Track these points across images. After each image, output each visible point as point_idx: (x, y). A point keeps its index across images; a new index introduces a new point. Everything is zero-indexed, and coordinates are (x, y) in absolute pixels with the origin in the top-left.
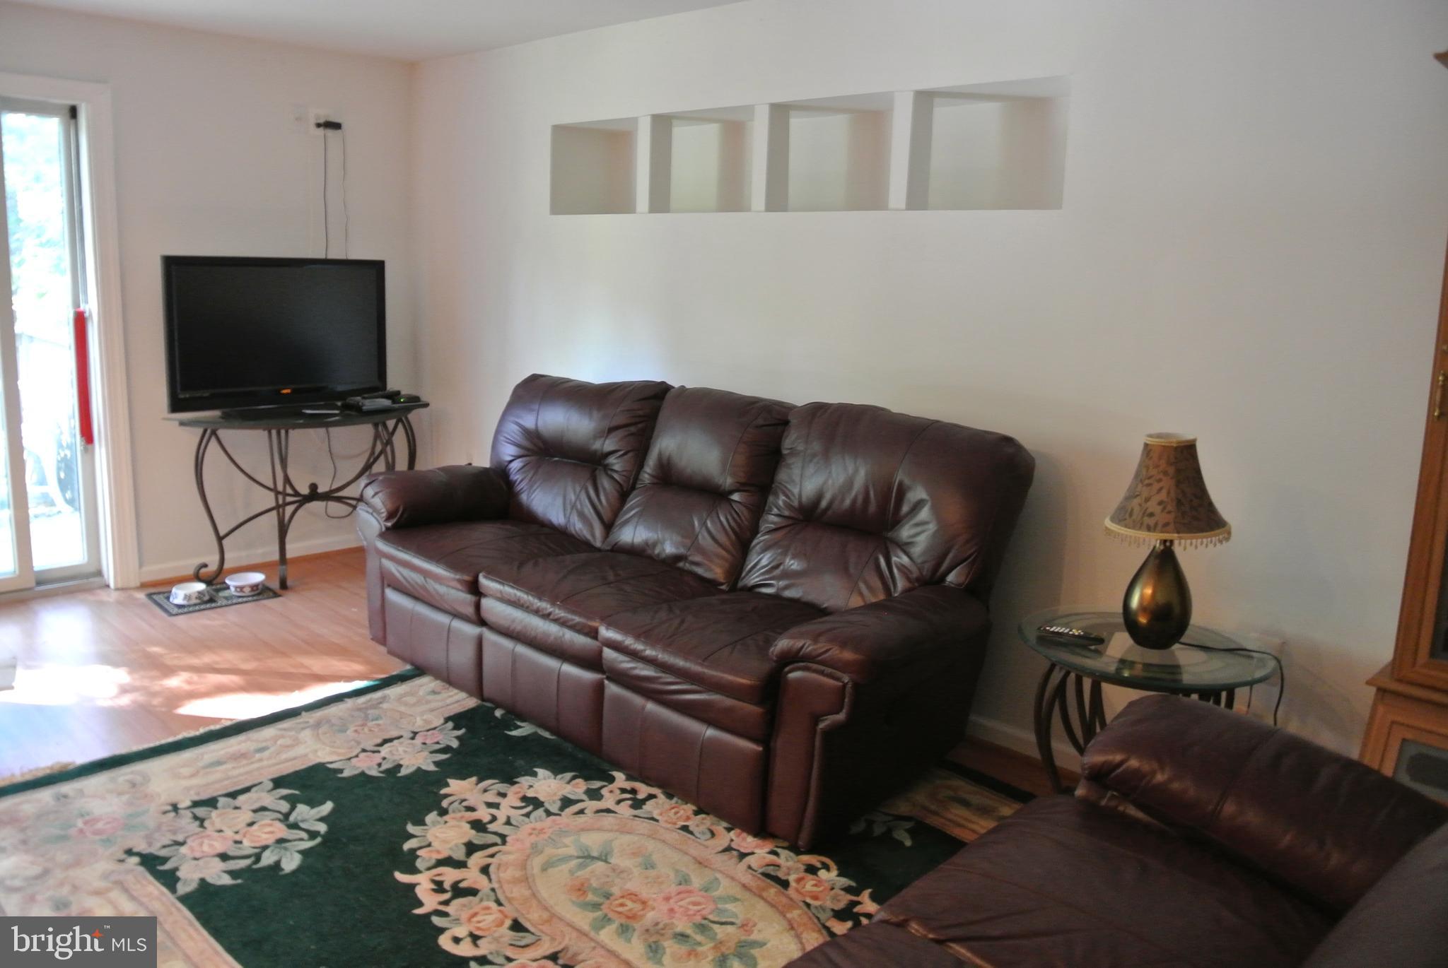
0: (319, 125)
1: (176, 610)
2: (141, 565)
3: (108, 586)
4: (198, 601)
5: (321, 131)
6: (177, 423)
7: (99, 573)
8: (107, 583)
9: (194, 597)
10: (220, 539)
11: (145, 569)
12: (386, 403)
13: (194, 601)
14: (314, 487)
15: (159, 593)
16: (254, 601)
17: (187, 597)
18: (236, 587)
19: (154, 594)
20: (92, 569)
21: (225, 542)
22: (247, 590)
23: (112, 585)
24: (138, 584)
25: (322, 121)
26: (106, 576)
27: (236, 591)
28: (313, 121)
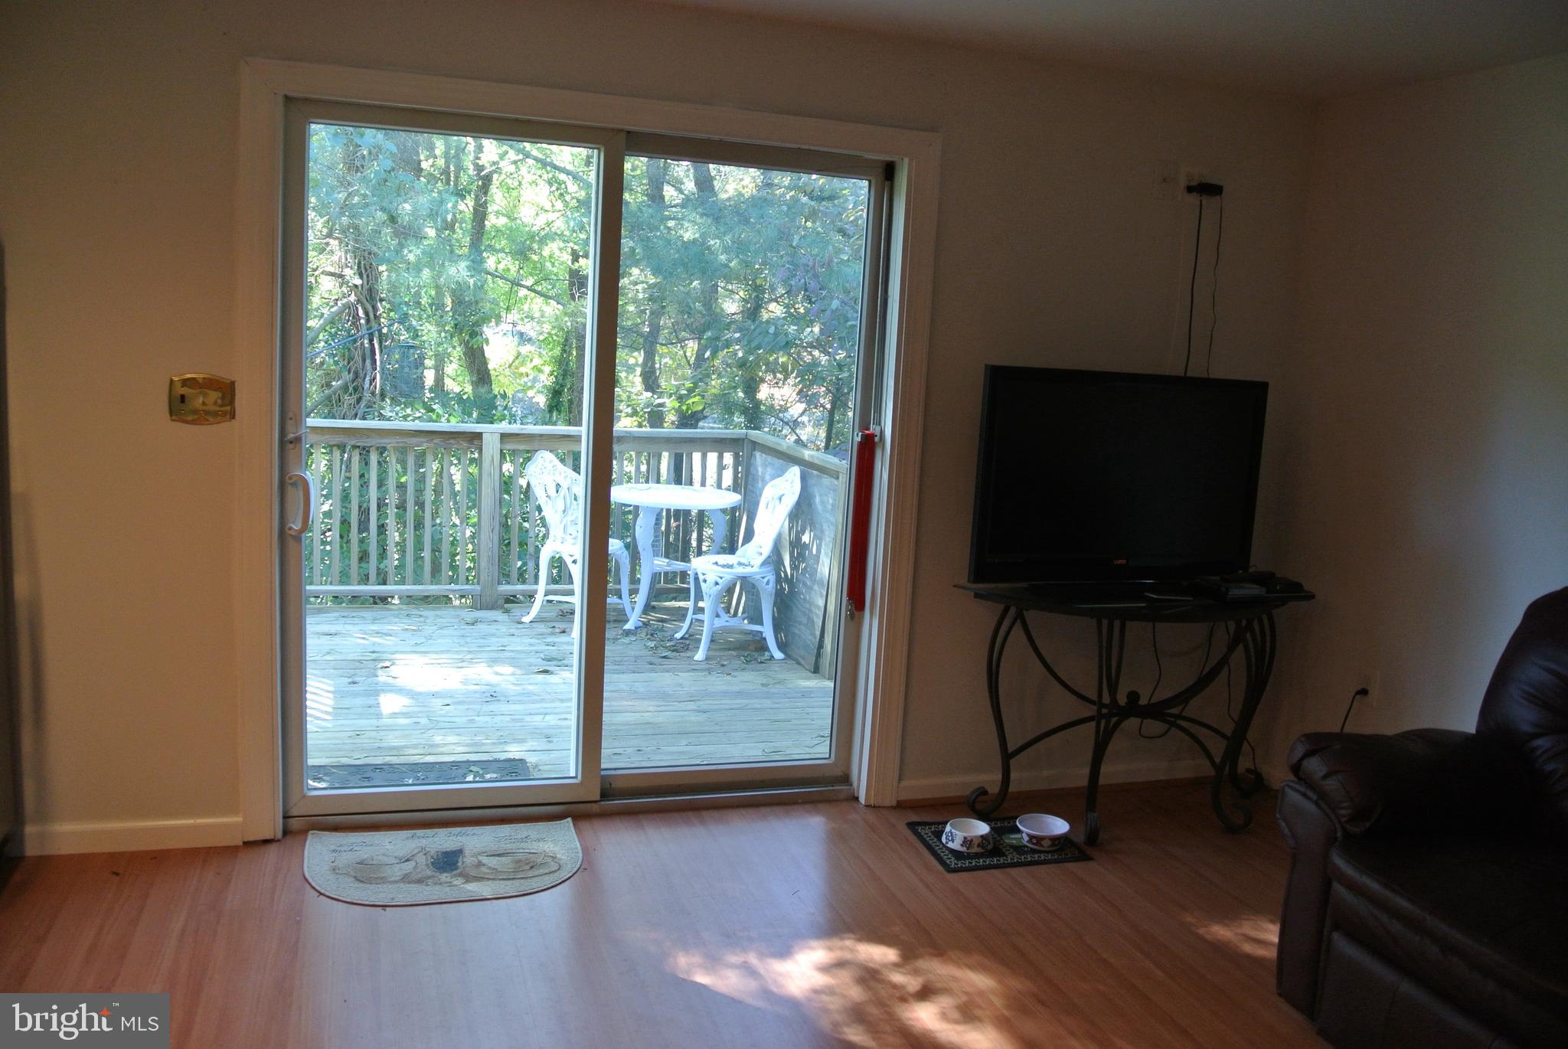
0: (1190, 189)
1: (953, 862)
2: (900, 780)
3: (857, 799)
4: (980, 850)
5: (1193, 199)
6: (972, 594)
7: (846, 779)
8: (856, 795)
9: (976, 842)
10: (1007, 757)
11: (904, 783)
12: (1253, 590)
13: (975, 849)
14: (1133, 696)
15: (925, 824)
16: (1056, 862)
17: (967, 842)
18: (1031, 837)
19: (919, 824)
20: (838, 772)
21: (1013, 762)
22: (1046, 843)
23: (862, 799)
24: (894, 803)
25: (1194, 183)
26: (855, 784)
27: (1030, 841)
28: (1183, 183)
